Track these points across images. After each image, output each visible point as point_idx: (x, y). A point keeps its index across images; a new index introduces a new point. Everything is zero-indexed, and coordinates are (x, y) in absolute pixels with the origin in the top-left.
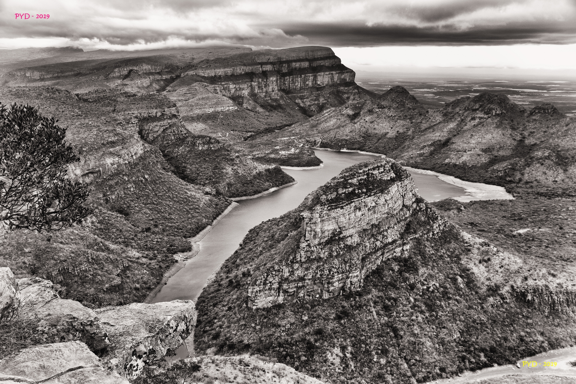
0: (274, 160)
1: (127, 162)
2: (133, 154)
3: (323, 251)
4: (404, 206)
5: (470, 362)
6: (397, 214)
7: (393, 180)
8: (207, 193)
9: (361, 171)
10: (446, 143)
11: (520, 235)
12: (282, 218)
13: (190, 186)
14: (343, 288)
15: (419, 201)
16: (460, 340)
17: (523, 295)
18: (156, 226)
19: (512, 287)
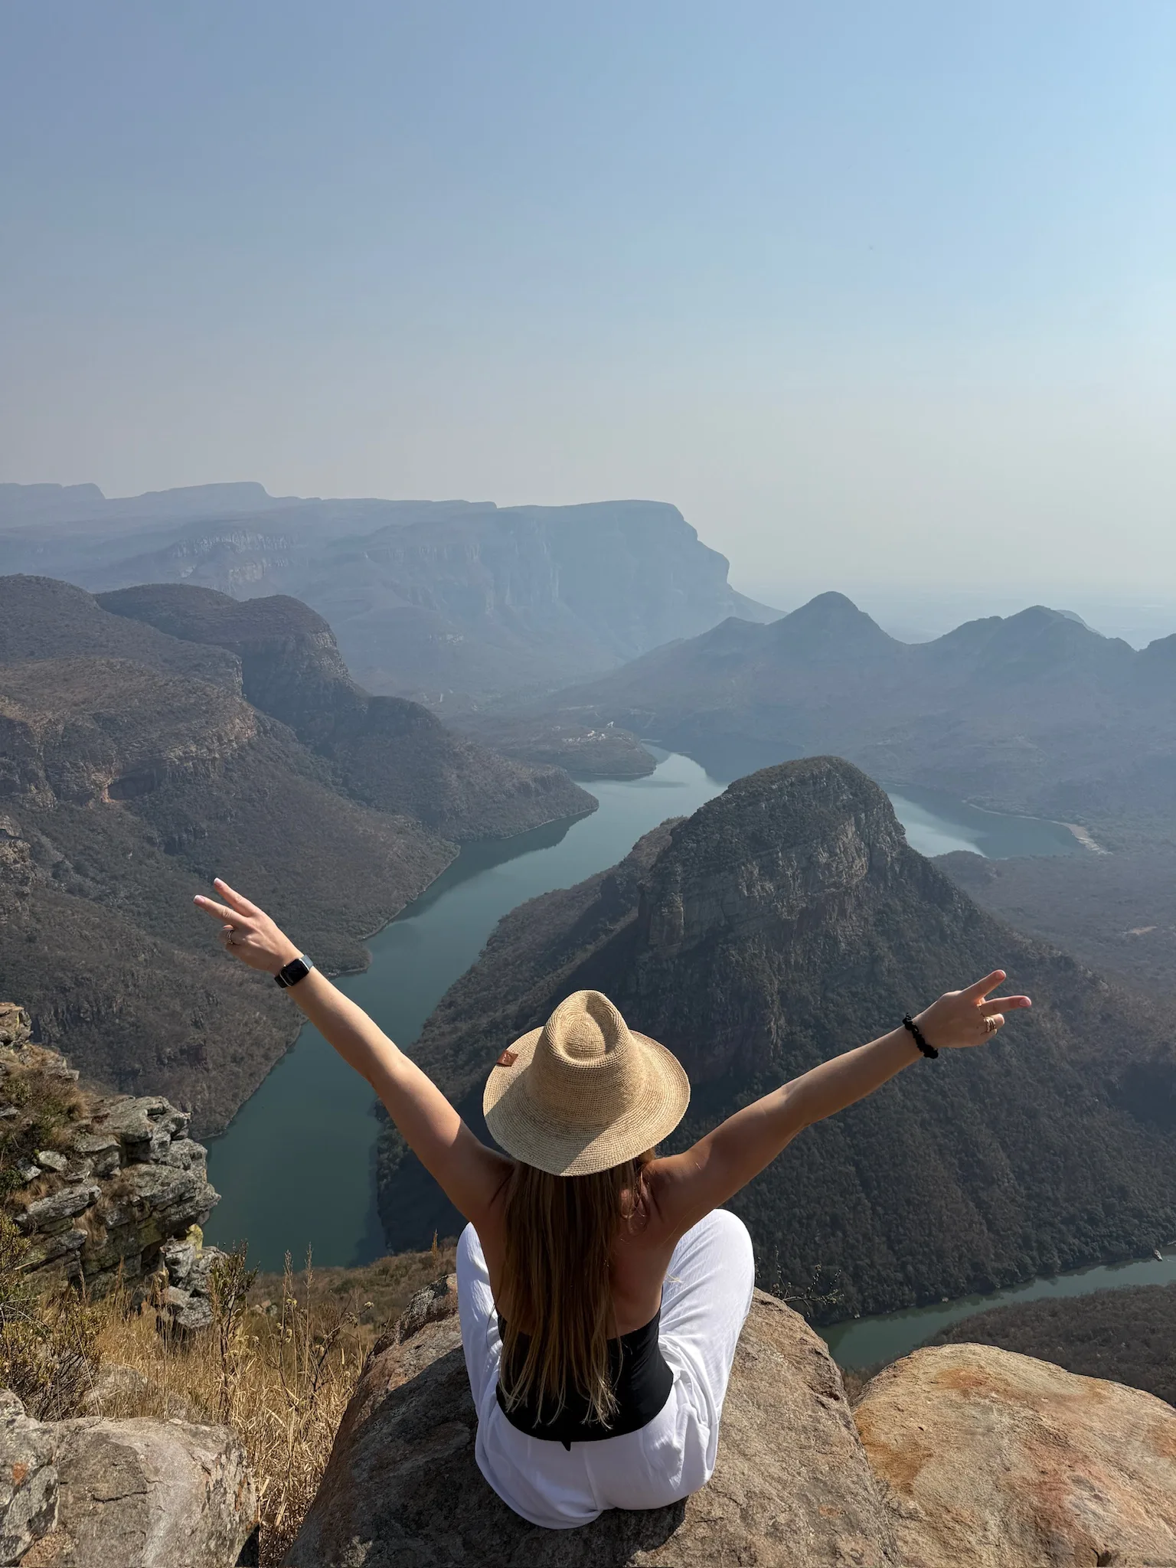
0: (552, 758)
1: (217, 756)
2: (232, 738)
3: (690, 971)
4: (871, 867)
6: (857, 887)
7: (847, 808)
9: (774, 787)
11: (1135, 938)
13: (364, 813)
15: (910, 855)
16: (1016, 1191)
19: (1133, 1066)
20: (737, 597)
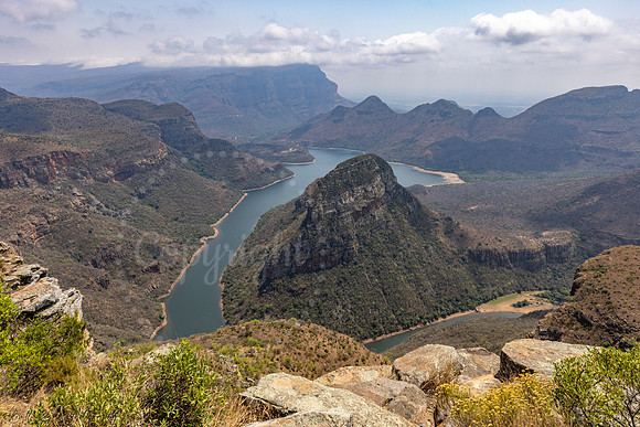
0: (277, 158)
2: (159, 156)
4: (386, 191)
5: (442, 310)
6: (381, 198)
7: (377, 171)
8: (223, 187)
9: (352, 165)
10: (412, 141)
11: (472, 210)
12: (287, 204)
13: (210, 181)
14: (342, 259)
15: (398, 187)
17: (479, 256)
18: (183, 216)
19: (470, 251)
20: (340, 98)
